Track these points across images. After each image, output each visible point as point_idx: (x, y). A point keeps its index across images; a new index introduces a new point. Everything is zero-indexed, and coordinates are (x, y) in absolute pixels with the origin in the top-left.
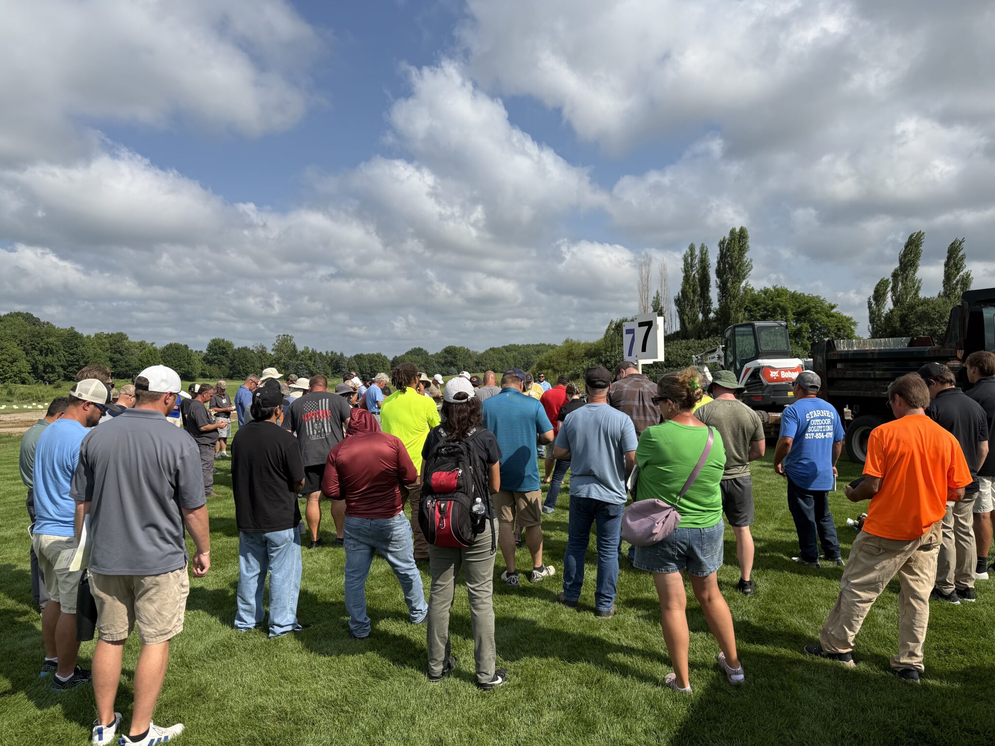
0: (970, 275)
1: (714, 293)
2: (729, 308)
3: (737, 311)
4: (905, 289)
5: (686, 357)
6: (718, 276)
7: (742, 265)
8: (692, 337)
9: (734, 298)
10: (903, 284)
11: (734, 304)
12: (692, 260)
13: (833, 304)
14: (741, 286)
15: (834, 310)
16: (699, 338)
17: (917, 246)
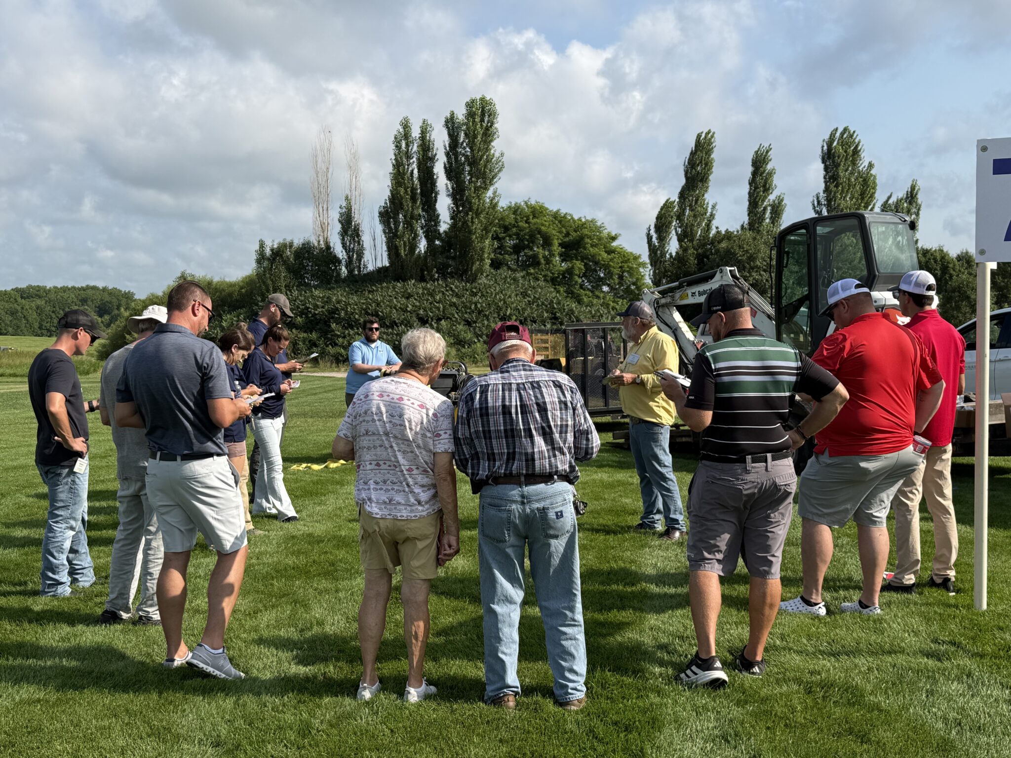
0: (782, 200)
1: (444, 205)
2: (470, 232)
3: (482, 238)
4: (695, 216)
5: (406, 311)
6: (449, 178)
7: (488, 161)
8: (411, 278)
9: (478, 214)
10: (692, 210)
11: (477, 226)
12: (407, 145)
13: (613, 234)
14: (488, 195)
15: (614, 244)
16: (422, 279)
17: (709, 152)
